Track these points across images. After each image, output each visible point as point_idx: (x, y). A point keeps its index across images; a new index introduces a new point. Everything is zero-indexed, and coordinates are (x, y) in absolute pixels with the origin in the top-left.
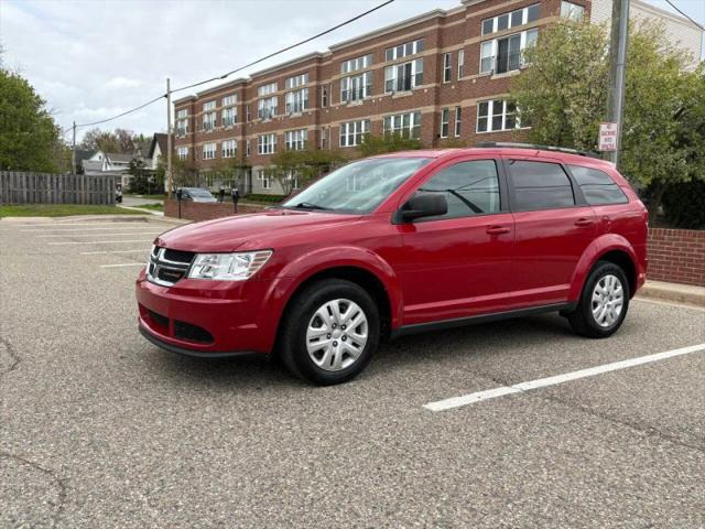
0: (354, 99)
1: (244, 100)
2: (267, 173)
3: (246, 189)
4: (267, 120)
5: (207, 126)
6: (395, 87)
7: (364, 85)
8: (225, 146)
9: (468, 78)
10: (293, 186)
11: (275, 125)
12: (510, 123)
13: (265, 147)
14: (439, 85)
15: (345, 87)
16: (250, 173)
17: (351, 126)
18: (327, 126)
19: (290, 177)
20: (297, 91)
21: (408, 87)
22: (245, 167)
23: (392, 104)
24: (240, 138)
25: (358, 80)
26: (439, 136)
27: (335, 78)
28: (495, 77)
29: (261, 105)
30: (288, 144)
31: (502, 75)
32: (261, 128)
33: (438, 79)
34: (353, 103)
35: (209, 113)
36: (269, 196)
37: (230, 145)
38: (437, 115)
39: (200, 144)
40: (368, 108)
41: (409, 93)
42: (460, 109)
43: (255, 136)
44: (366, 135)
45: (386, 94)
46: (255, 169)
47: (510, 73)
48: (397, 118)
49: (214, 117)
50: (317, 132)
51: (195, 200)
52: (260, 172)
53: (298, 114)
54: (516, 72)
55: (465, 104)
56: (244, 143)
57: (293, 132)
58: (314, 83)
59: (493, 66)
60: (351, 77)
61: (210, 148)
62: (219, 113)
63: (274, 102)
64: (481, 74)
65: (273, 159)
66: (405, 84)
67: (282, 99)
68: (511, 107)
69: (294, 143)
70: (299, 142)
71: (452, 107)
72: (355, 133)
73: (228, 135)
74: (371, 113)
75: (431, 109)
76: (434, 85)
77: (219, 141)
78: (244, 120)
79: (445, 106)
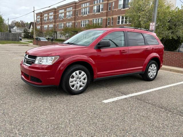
0: (85, 14)
1: (55, 14)
2: (61, 34)
3: (55, 38)
4: (61, 19)
5: (45, 20)
6: (96, 11)
7: (88, 10)
8: (50, 26)
9: (115, 10)
10: (68, 37)
11: (63, 21)
12: (126, 22)
13: (61, 26)
14: (107, 11)
15: (82, 11)
16: (57, 33)
17: (84, 21)
18: (77, 21)
19: (67, 35)
20: (69, 12)
21: (99, 12)
22: (55, 32)
23: (95, 16)
24: (54, 24)
25: (86, 9)
26: (107, 25)
27: (80, 8)
28: (122, 10)
29: (60, 15)
30: (67, 26)
31: (124, 9)
32: (60, 21)
33: (107, 10)
34: (84, 15)
35: (46, 17)
36: (61, 40)
37: (51, 26)
38: (107, 19)
39: (43, 25)
41: (99, 13)
42: (113, 18)
43: (58, 23)
44: (88, 24)
45: (93, 13)
46: (58, 32)
47: (126, 9)
48: (96, 20)
49: (47, 18)
50: (75, 23)
51: (42, 40)
52: (59, 33)
53: (70, 18)
54: (128, 8)
55: (114, 16)
56: (55, 25)
57: (68, 23)
58: (74, 10)
59: (122, 6)
60: (84, 8)
61: (46, 26)
62: (48, 17)
63: (63, 15)
64: (119, 9)
65: (63, 30)
66: (98, 11)
67: (65, 14)
68: (126, 18)
69: (68, 26)
70: (70, 26)
71: (111, 17)
72: (85, 24)
73: (51, 23)
74: (89, 18)
75: (105, 18)
76: (106, 11)
77: (48, 25)
78: (55, 19)
79: (109, 17)
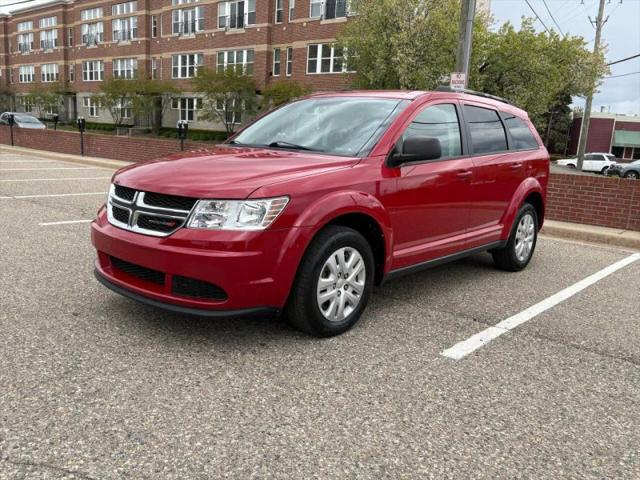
0: (186, 31)
1: (65, 22)
2: (94, 100)
3: (70, 116)
4: (92, 46)
5: (23, 48)
6: (228, 23)
7: (197, 19)
8: (45, 70)
9: (298, 21)
10: (123, 115)
11: (100, 52)
12: (337, 67)
13: (91, 74)
14: (271, 25)
15: (177, 19)
16: (75, 100)
17: (184, 58)
18: (158, 56)
19: (119, 106)
20: (124, 18)
21: (241, 25)
22: (69, 93)
23: (225, 40)
24: (62, 63)
25: (190, 14)
26: (271, 74)
27: (165, 9)
28: (324, 22)
29: (85, 30)
30: (116, 72)
31: (330, 21)
32: (85, 53)
33: (271, 20)
34: (185, 36)
35: (25, 34)
36: (96, 124)
37: (51, 69)
38: (269, 54)
39: (15, 66)
40: (201, 42)
41: (242, 31)
42: (291, 50)
43: (79, 61)
44: (198, 68)
45: (219, 29)
46: (80, 96)
47: (338, 20)
48: (230, 54)
49: (30, 39)
50: (148, 63)
51: (21, 125)
52: (86, 98)
53: (127, 43)
54: (343, 19)
55: (296, 45)
56: (66, 67)
57: (122, 60)
58: (144, 12)
59: (323, 11)
60: (183, 9)
61: (27, 71)
62: (37, 35)
63: (99, 28)
64: (311, 18)
65: (102, 87)
66: (237, 21)
67: (108, 26)
68: (338, 52)
69: (123, 72)
70: (129, 71)
71: (284, 47)
72: (188, 66)
73: (49, 58)
74: (205, 47)
75: (264, 48)
76: (266, 25)
77: (38, 64)
78: (65, 44)
79: (277, 46)
